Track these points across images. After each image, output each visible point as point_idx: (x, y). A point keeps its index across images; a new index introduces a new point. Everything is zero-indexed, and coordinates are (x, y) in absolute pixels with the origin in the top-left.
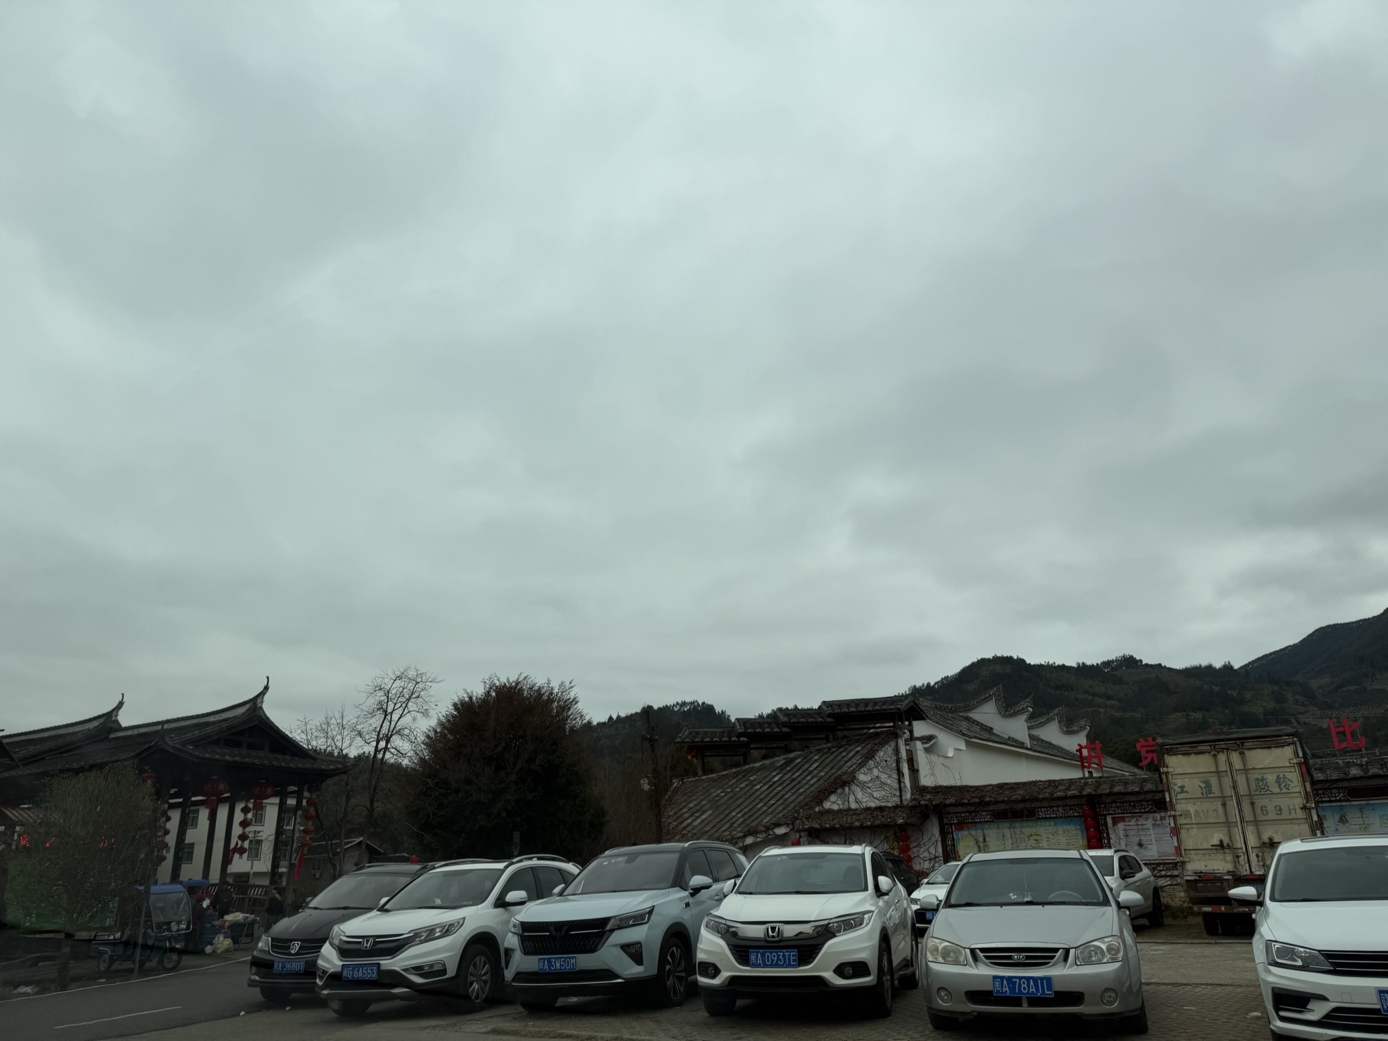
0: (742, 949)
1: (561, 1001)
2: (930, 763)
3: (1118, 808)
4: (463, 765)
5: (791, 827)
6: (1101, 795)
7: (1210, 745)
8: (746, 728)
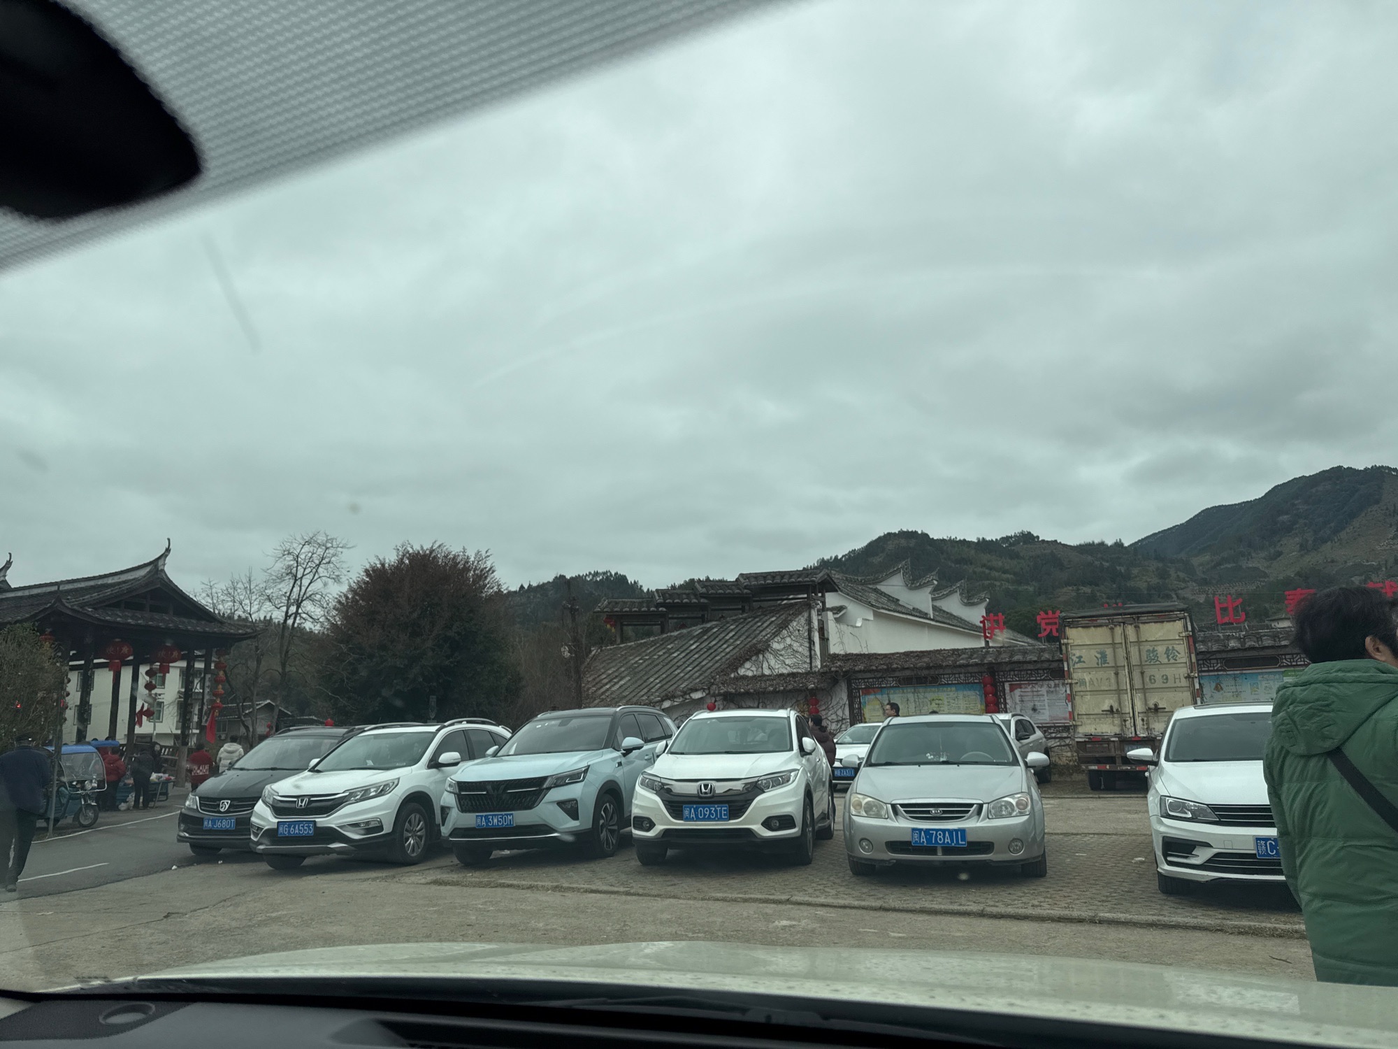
0: (675, 803)
1: (497, 854)
2: (840, 632)
3: (1015, 676)
4: (378, 631)
5: (707, 692)
6: (1000, 664)
7: (1108, 619)
8: (665, 599)
